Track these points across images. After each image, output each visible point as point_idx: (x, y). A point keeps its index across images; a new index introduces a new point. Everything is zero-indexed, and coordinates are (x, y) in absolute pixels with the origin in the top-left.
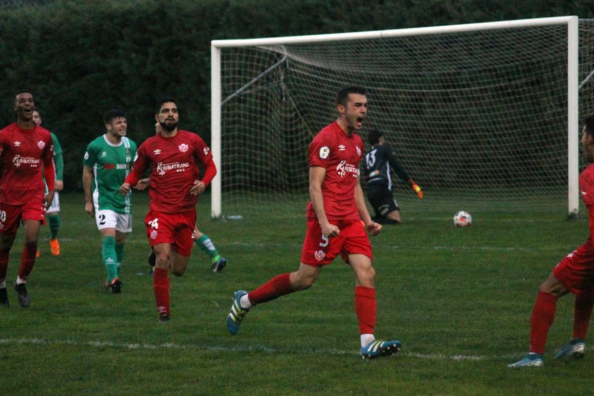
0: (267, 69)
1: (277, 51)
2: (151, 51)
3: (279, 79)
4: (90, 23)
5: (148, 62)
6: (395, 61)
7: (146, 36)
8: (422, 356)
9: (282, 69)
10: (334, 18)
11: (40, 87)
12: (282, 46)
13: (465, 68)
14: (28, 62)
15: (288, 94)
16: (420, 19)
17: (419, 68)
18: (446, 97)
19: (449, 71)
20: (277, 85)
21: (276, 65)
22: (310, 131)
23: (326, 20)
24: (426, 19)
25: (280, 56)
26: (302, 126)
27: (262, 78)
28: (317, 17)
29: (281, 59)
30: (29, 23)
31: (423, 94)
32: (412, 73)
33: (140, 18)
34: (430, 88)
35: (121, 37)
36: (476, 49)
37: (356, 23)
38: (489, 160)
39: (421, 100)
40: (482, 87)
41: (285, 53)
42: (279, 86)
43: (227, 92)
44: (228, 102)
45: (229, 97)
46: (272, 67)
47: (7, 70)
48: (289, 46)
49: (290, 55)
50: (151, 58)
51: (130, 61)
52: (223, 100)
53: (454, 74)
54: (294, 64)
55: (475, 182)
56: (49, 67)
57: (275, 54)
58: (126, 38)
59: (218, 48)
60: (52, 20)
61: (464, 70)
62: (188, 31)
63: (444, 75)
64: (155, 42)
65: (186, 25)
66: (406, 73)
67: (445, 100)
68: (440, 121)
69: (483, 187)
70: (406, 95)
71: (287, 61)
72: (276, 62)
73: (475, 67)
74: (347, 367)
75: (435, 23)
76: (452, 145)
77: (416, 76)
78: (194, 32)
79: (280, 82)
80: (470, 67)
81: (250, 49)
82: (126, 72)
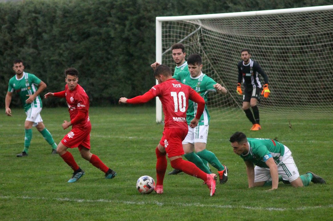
0: (189, 34)
1: (195, 23)
2: (127, 23)
3: (197, 40)
4: (92, 6)
5: (126, 30)
6: (271, 29)
7: (124, 14)
8: (250, 208)
9: (198, 34)
10: (235, 4)
11: (63, 45)
12: (199, 21)
13: (313, 33)
14: (56, 30)
15: (202, 49)
16: (286, 4)
17: (286, 33)
18: (301, 50)
19: (303, 35)
20: (195, 44)
21: (195, 31)
22: (215, 71)
23: (231, 5)
24: (290, 4)
25: (197, 26)
26: (211, 68)
27: (187, 39)
28: (225, 3)
29: (198, 28)
30: (56, 6)
31: (288, 49)
32: (280, 36)
33: (121, 4)
34: (292, 45)
35: (110, 15)
36: (319, 21)
37: (249, 7)
38: (328, 88)
39: (286, 53)
40: (323, 44)
41: (200, 24)
42: (196, 44)
43: (165, 48)
44: (166, 53)
45: (167, 51)
46: (193, 33)
47: (44, 34)
48: (202, 20)
49: (203, 26)
50: (127, 27)
51: (115, 29)
52: (163, 52)
53: (306, 37)
54: (205, 31)
55: (319, 101)
56: (68, 32)
57: (194, 25)
58: (113, 15)
59: (160, 21)
60: (70, 5)
61: (313, 34)
62: (149, 11)
63: (300, 37)
64: (130, 18)
65: (148, 8)
66: (278, 36)
67: (301, 52)
68: (297, 65)
69: (324, 105)
70: (277, 50)
71: (202, 29)
72: (195, 29)
73: (319, 32)
74: (202, 214)
75: (295, 6)
76: (305, 79)
77: (283, 38)
78: (152, 12)
79: (197, 42)
80: (316, 32)
81: (180, 22)
82: (113, 36)
